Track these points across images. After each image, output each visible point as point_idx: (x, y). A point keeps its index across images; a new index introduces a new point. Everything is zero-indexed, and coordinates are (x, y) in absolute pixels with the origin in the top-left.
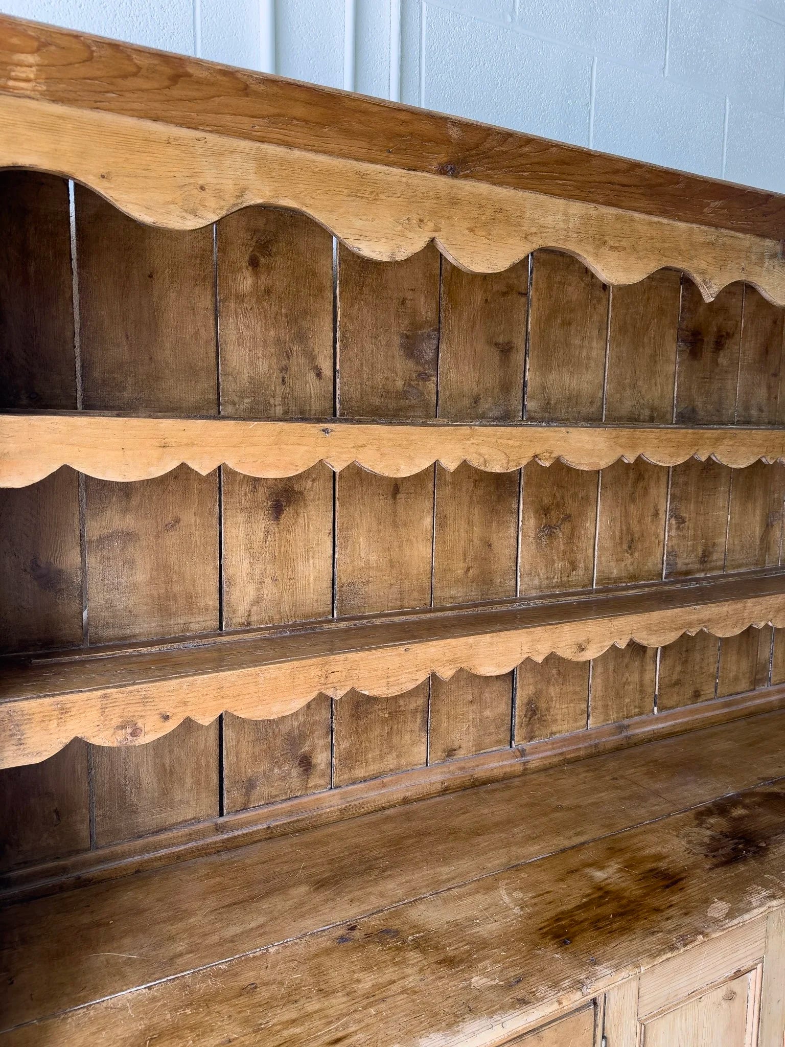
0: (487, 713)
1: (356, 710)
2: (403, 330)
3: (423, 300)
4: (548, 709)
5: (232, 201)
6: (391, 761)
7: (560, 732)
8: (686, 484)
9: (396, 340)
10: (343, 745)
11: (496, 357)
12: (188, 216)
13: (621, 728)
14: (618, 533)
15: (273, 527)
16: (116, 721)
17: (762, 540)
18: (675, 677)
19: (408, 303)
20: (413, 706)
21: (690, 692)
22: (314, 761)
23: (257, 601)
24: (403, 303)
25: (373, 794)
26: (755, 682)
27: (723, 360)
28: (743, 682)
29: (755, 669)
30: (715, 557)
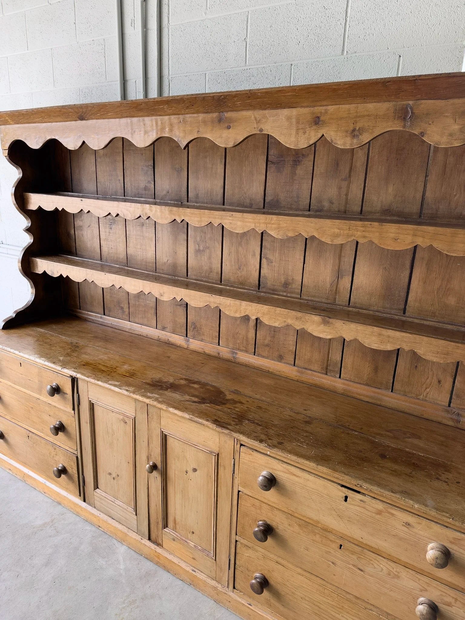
0: (177, 319)
1: (135, 299)
6: (145, 321)
9: (141, 168)
10: (131, 309)
13: (233, 352)
15: (111, 231)
16: (50, 269)
17: (332, 285)
20: (151, 305)
24: (142, 155)
25: (138, 329)
26: (326, 371)
27: (300, 171)
28: (316, 365)
29: (325, 362)
30: (294, 286)
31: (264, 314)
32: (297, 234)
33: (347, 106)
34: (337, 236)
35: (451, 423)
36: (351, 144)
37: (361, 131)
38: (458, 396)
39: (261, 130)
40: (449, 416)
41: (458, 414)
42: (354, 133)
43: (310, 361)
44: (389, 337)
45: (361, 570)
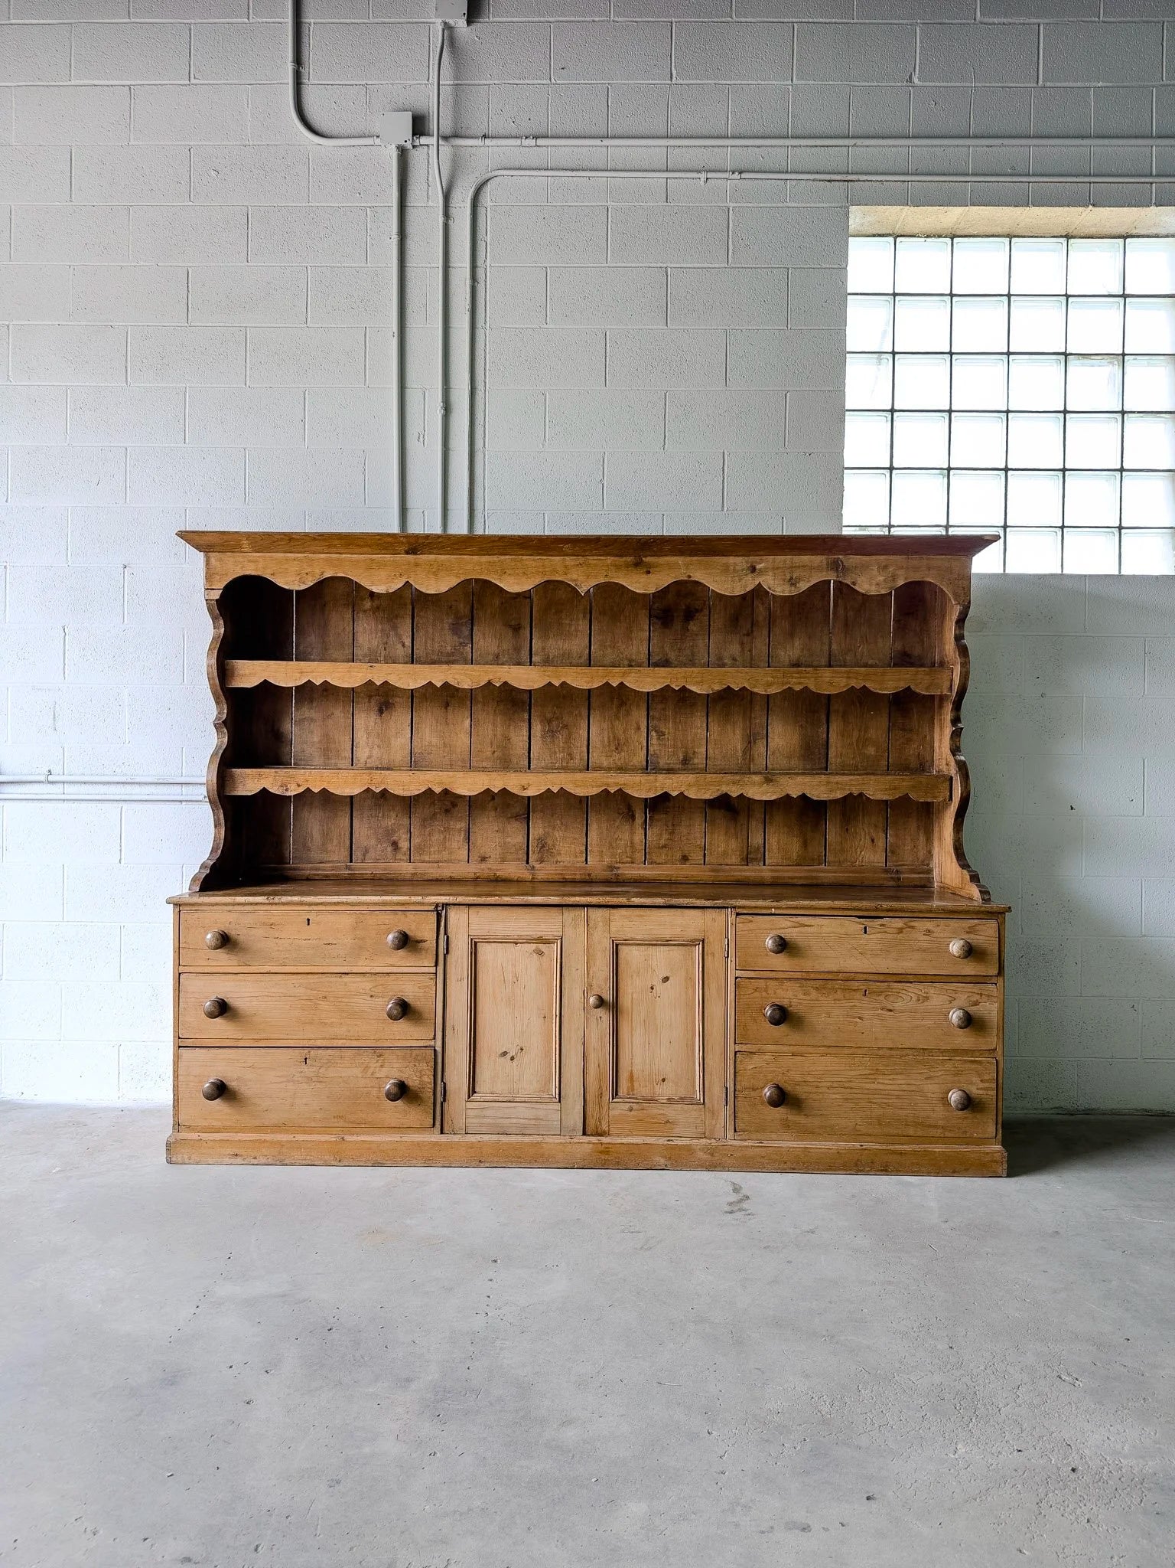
0: (509, 840)
1: (424, 823)
2: (450, 621)
3: (462, 605)
4: (554, 845)
6: (445, 855)
7: (563, 861)
8: (664, 709)
9: (446, 626)
10: (416, 841)
11: (510, 634)
12: (302, 584)
13: (611, 868)
14: (606, 739)
15: (378, 720)
16: (279, 783)
17: (744, 752)
18: (662, 842)
19: (454, 608)
20: (458, 827)
21: (679, 855)
22: (400, 845)
23: (370, 757)
24: (451, 607)
25: (432, 871)
26: (747, 860)
27: (693, 626)
28: (733, 857)
29: (745, 849)
30: (696, 761)
31: (690, 785)
32: (725, 687)
33: (782, 558)
34: (770, 685)
35: (892, 883)
36: (790, 591)
37: (799, 579)
38: (893, 852)
39: (690, 577)
40: (889, 876)
41: (897, 872)
42: (792, 582)
43: (725, 853)
44: (837, 783)
45: (891, 1011)
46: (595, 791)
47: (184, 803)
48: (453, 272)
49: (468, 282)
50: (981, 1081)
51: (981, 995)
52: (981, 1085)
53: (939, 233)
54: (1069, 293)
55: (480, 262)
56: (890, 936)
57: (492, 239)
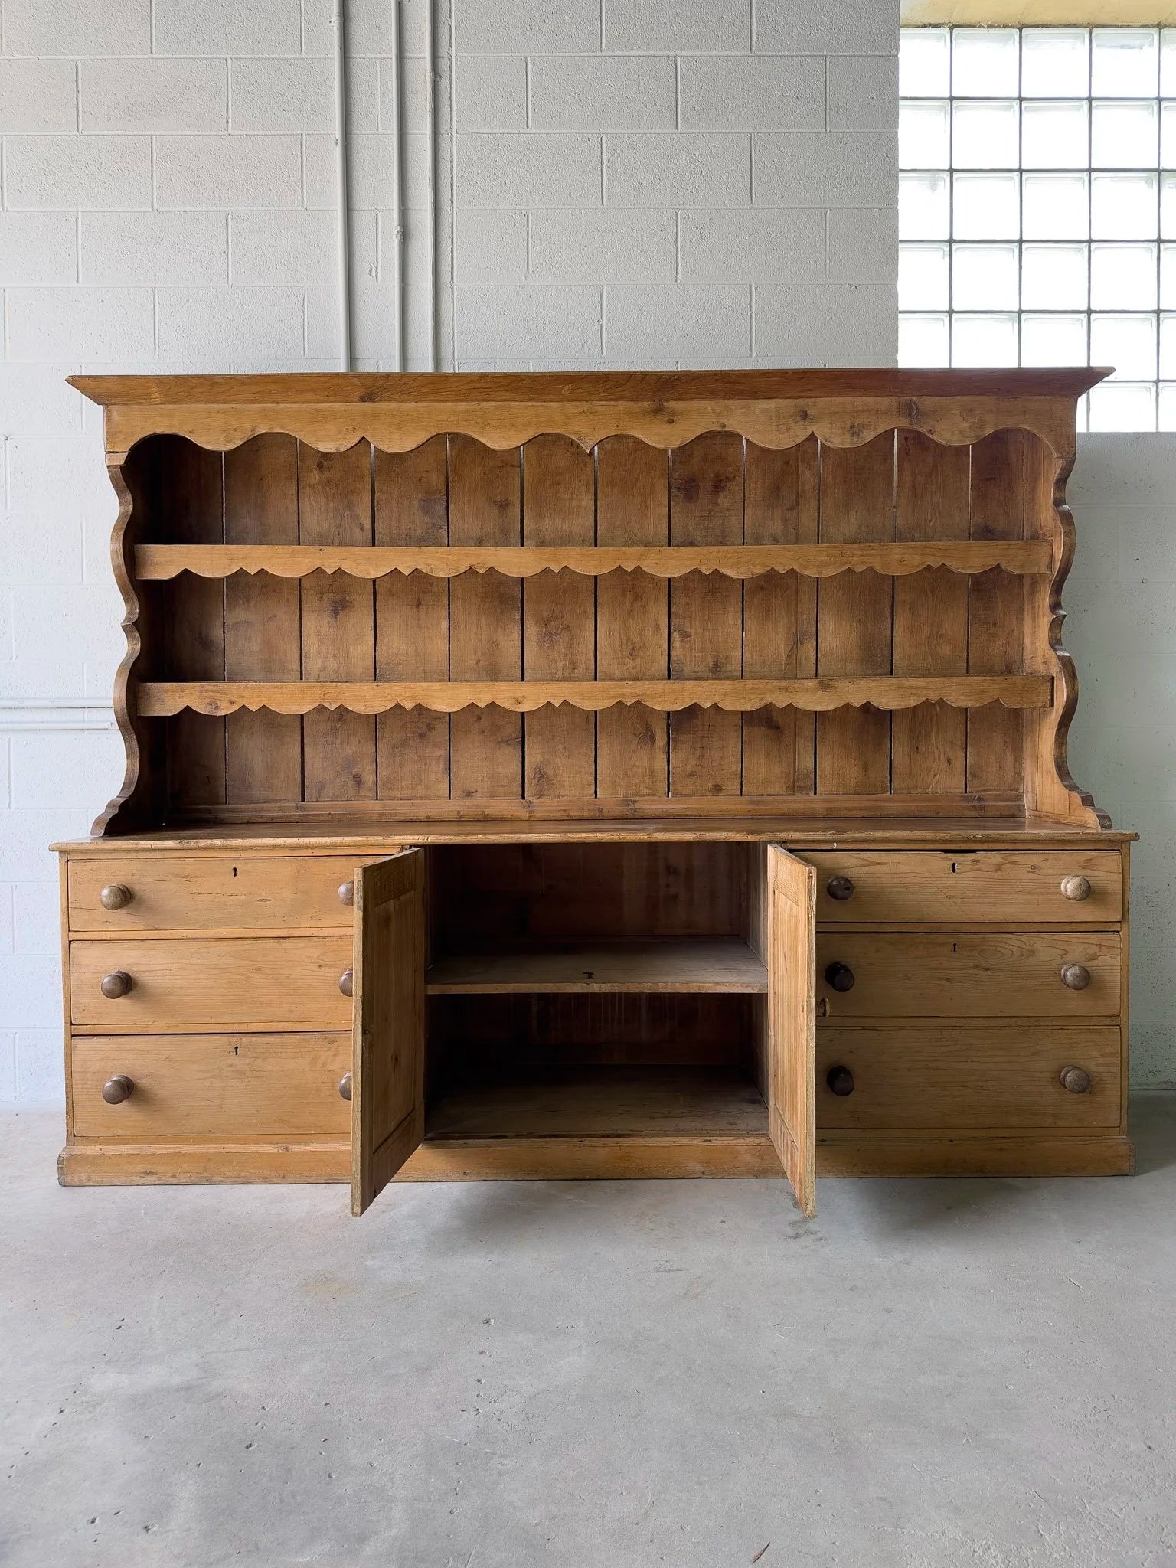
0: (500, 769)
1: (394, 751)
2: (420, 497)
3: (433, 477)
4: (555, 776)
5: (250, 433)
6: (420, 790)
7: (567, 795)
8: (689, 603)
9: (416, 504)
10: (383, 773)
11: (496, 511)
12: (228, 443)
13: (627, 802)
14: (618, 643)
15: (333, 623)
16: (207, 701)
17: (789, 656)
18: (689, 769)
19: (424, 480)
20: (436, 754)
21: (709, 785)
22: (363, 779)
23: (323, 669)
24: (420, 480)
25: (406, 809)
26: (794, 788)
27: (724, 500)
28: (777, 786)
29: (792, 776)
30: (729, 668)
31: (726, 694)
32: (767, 569)
33: (841, 399)
35: (974, 813)
36: (851, 443)
37: (863, 427)
38: (973, 775)
39: (724, 426)
40: (970, 804)
41: (980, 799)
42: (854, 431)
43: (767, 781)
44: (911, 687)
45: (987, 969)
46: (606, 704)
47: (86, 732)
48: (410, 66)
49: (429, 76)
50: (1102, 1055)
51: (1100, 945)
52: (1101, 1061)
53: (1007, 22)
54: (1162, 95)
55: (443, 52)
56: (986, 875)
57: (457, 22)
